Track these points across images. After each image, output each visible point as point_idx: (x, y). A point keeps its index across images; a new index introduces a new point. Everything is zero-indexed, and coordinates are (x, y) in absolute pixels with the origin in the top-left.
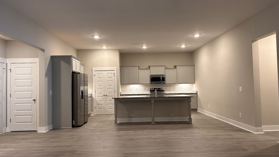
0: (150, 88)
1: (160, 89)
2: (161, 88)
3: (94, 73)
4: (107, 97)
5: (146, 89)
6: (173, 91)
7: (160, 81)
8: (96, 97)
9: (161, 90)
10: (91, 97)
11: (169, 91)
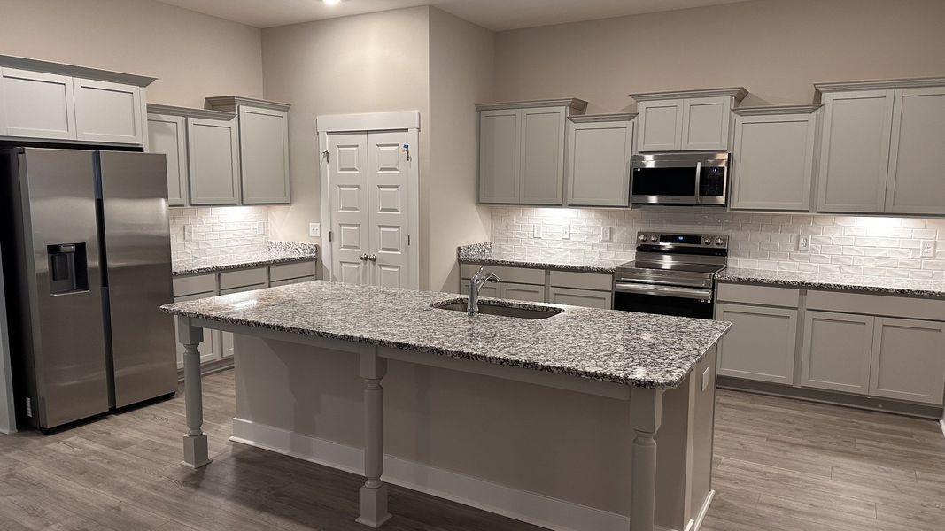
0: (640, 234)
1: (696, 239)
2: (707, 236)
3: (327, 143)
4: (377, 267)
5: (617, 233)
6: (788, 256)
7: (692, 193)
8: (336, 263)
9: (701, 246)
10: (311, 259)
11: (762, 256)
